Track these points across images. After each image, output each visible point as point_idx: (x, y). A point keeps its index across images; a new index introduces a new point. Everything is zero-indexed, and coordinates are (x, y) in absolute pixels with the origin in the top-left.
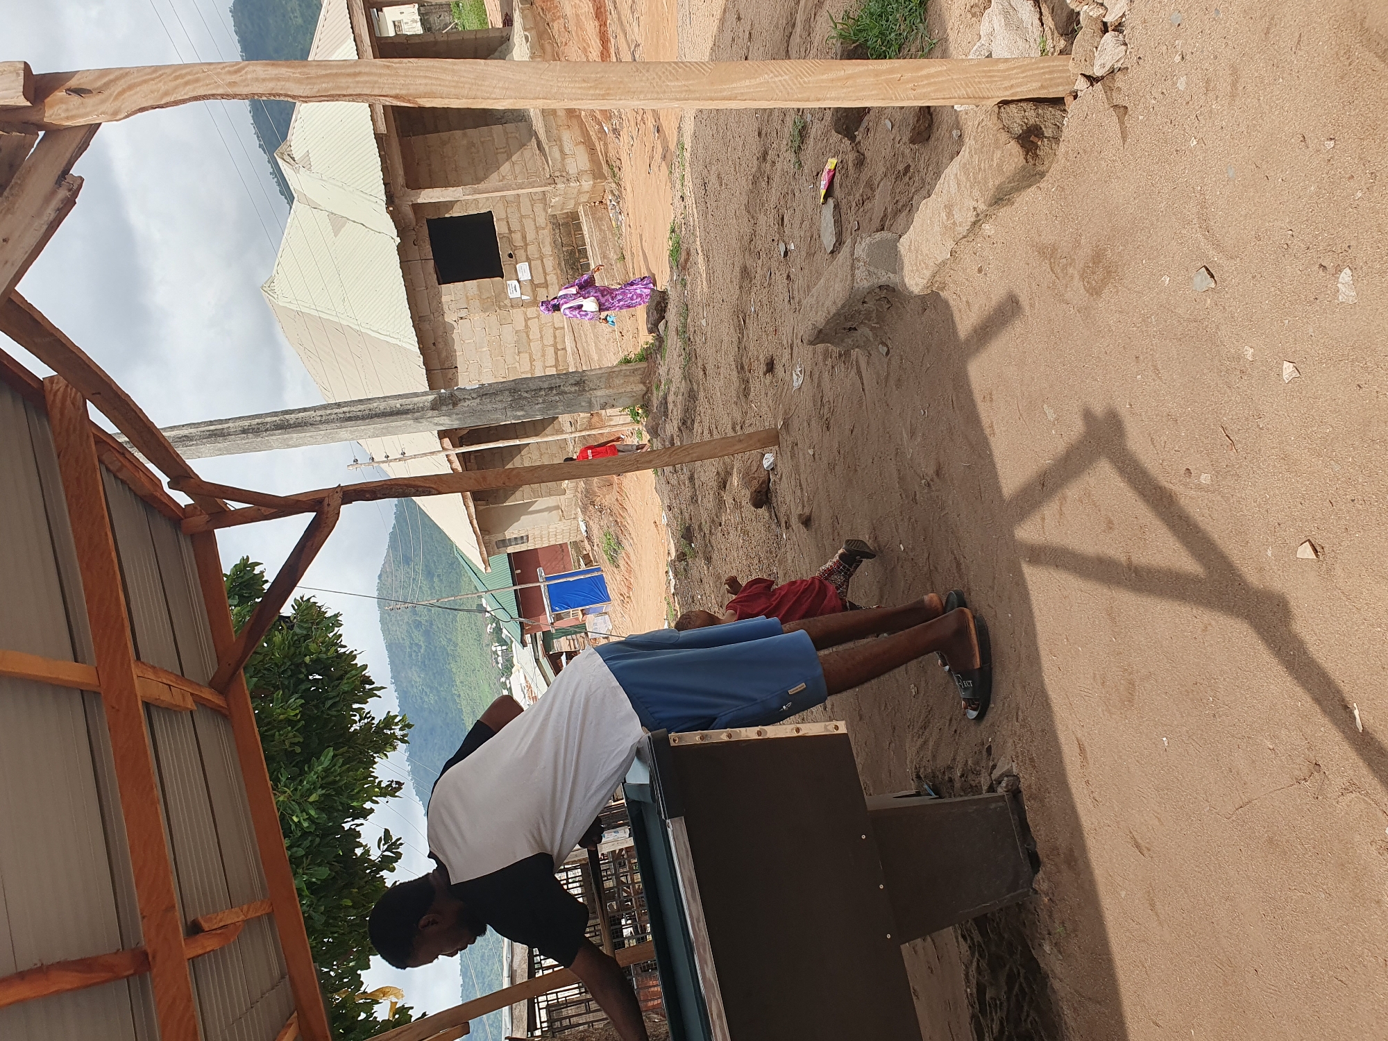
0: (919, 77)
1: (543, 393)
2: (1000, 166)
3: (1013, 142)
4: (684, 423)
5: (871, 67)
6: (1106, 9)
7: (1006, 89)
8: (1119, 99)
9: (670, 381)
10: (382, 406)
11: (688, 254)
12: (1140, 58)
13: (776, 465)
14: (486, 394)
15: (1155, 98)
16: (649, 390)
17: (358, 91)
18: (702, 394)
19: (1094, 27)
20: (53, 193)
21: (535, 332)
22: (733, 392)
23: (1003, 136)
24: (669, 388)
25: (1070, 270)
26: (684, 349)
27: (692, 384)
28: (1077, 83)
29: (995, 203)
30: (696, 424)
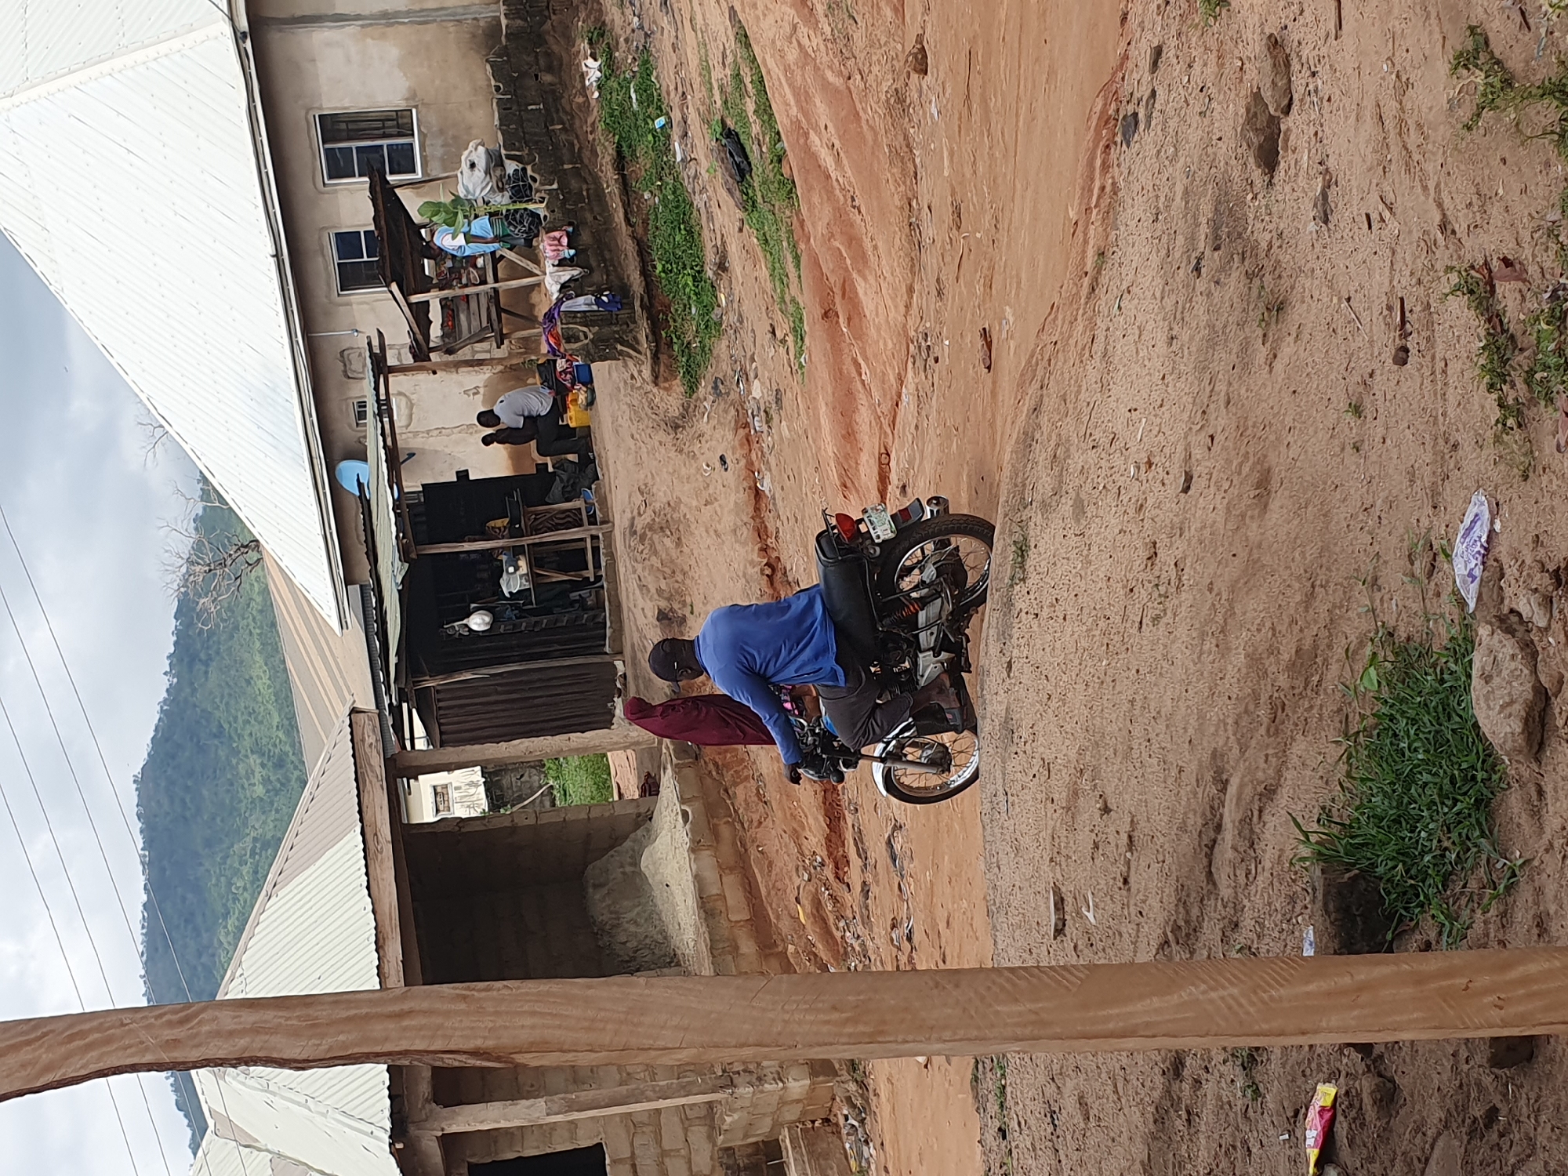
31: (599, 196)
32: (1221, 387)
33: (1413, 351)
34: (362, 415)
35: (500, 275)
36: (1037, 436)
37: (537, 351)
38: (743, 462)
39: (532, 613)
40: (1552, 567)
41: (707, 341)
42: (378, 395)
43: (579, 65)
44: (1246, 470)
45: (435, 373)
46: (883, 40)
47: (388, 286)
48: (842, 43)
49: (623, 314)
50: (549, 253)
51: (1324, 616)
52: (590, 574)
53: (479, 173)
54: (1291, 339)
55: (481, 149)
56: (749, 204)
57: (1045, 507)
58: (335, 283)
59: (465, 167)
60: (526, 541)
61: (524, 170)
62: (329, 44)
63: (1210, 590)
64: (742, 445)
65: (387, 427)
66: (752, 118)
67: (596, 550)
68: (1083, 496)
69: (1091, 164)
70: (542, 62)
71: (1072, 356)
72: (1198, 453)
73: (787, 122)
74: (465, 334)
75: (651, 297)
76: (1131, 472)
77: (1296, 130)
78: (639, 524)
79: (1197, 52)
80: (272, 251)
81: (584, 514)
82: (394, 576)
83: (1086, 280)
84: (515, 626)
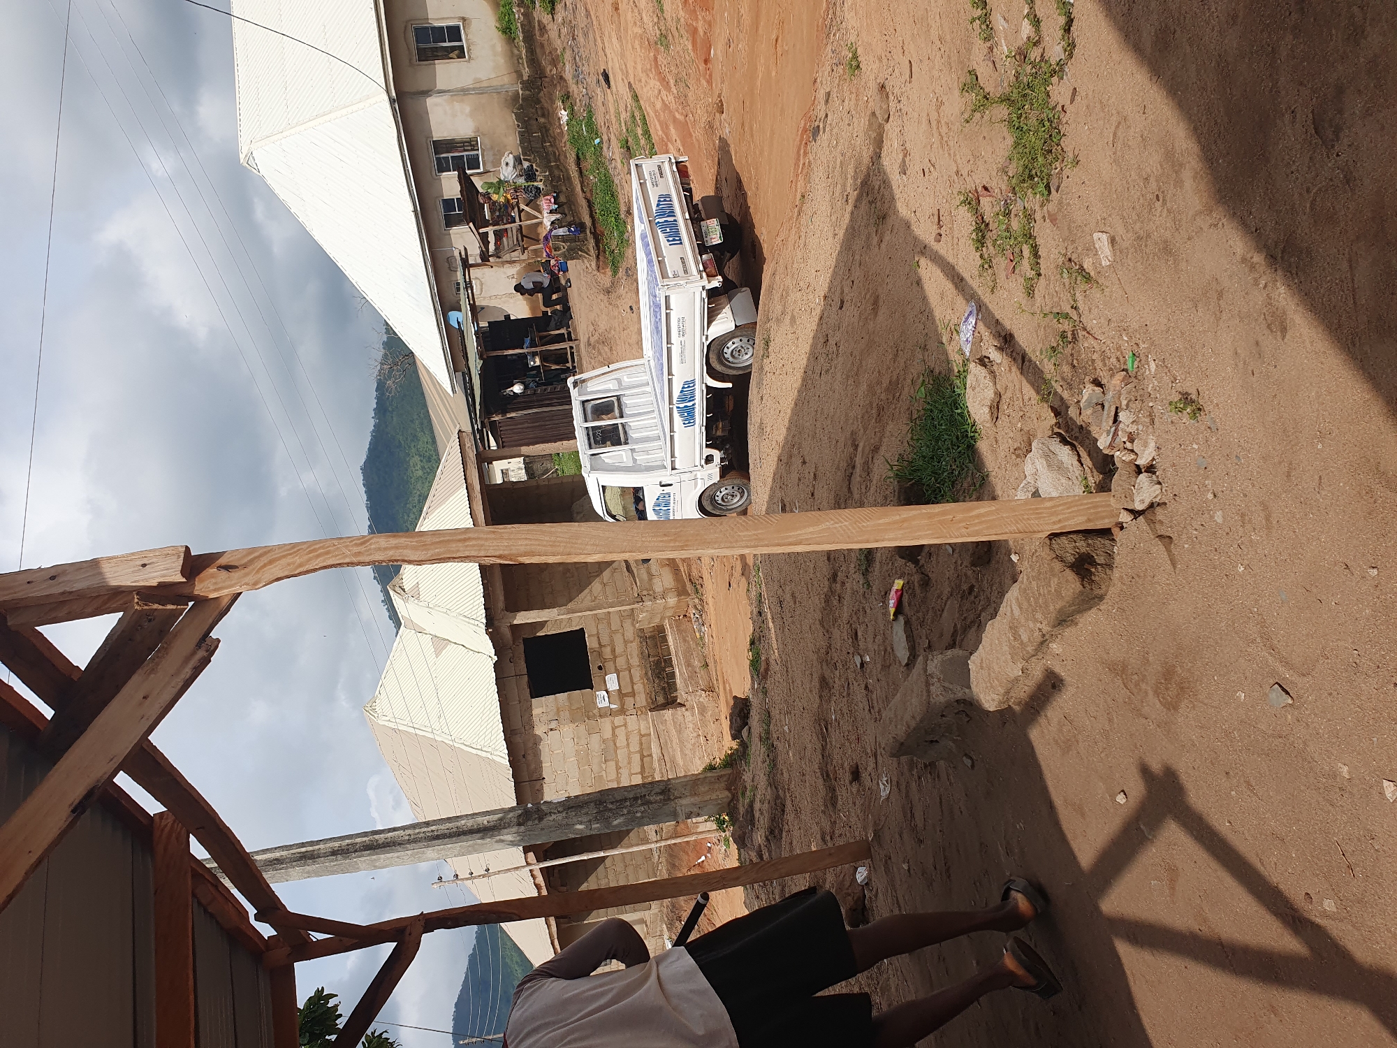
0: (971, 517)
1: (628, 803)
2: (1058, 592)
3: (1068, 571)
4: (772, 832)
5: (924, 511)
6: (1136, 454)
7: (1054, 523)
8: (1162, 531)
9: (755, 788)
10: (470, 823)
11: (768, 664)
12: (1175, 495)
13: (870, 880)
14: (572, 807)
15: (1196, 530)
16: (734, 798)
17: (467, 554)
18: (788, 803)
19: (1128, 469)
20: (193, 653)
21: (621, 741)
22: (820, 800)
23: (1058, 566)
24: (754, 795)
25: (1143, 686)
26: (768, 756)
27: (778, 792)
28: (1121, 515)
29: (1059, 624)
30: (784, 834)
31: (569, 178)
32: (857, 257)
33: (944, 235)
34: (458, 289)
35: (522, 219)
36: (775, 286)
37: (541, 256)
39: (544, 384)
40: (1003, 334)
41: (622, 249)
42: (465, 278)
43: (557, 114)
44: (868, 296)
45: (492, 267)
46: (702, 96)
47: (468, 224)
48: (683, 99)
49: (581, 236)
50: (545, 207)
51: (902, 364)
52: (569, 365)
53: (510, 168)
54: (889, 232)
55: (511, 155)
58: (444, 225)
59: (504, 166)
60: (538, 349)
61: (532, 166)
62: (436, 105)
63: (851, 355)
65: (470, 295)
66: (642, 137)
67: (572, 354)
68: (795, 314)
69: (798, 152)
70: (539, 113)
71: (791, 246)
72: (846, 290)
73: (657, 138)
74: (506, 248)
75: (595, 228)
76: (816, 302)
77: (892, 129)
78: (592, 340)
79: (847, 94)
80: (412, 209)
81: (566, 336)
82: (476, 367)
83: (796, 210)
84: (535, 391)
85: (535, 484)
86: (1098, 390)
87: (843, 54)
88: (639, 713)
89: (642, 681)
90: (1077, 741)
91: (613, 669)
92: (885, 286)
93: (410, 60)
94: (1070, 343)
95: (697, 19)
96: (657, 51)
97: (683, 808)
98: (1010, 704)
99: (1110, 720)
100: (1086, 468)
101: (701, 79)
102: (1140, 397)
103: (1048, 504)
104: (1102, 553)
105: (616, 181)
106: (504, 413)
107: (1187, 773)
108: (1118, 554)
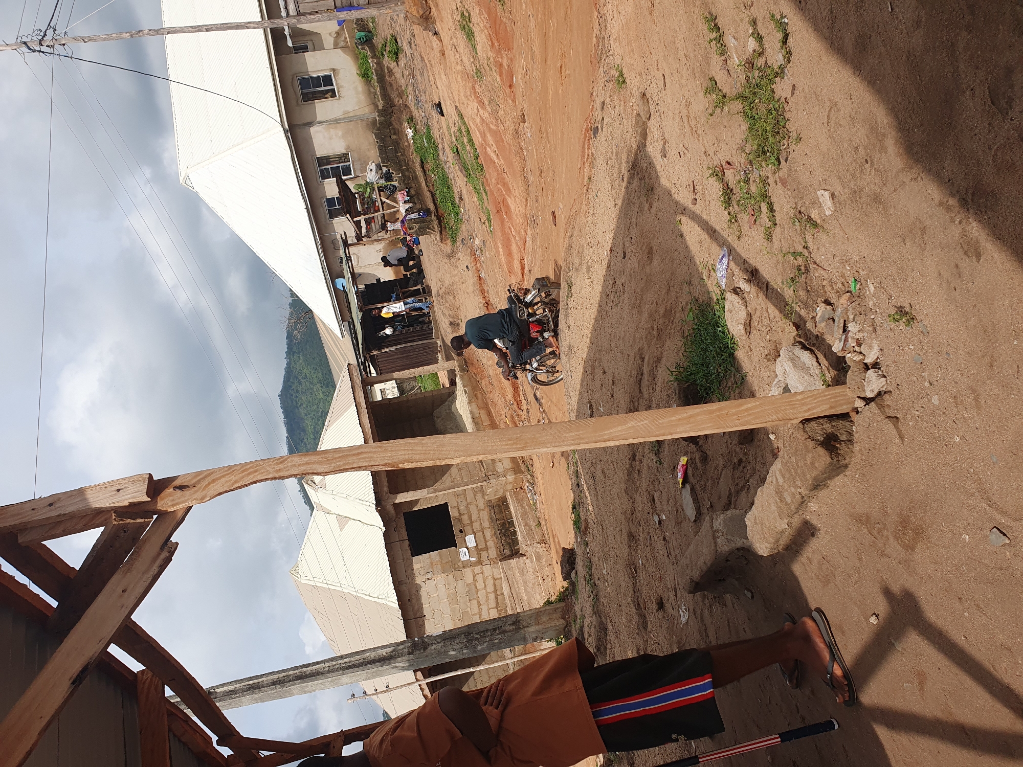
0: (742, 410)
1: (489, 633)
2: (813, 464)
3: (818, 447)
4: (599, 649)
5: (705, 408)
6: (864, 355)
7: (804, 411)
8: (890, 413)
9: (583, 616)
10: (373, 655)
11: (587, 523)
12: (897, 385)
14: (448, 639)
15: (917, 411)
16: (568, 624)
17: (360, 464)
18: (610, 627)
19: (858, 367)
20: (158, 555)
21: (480, 585)
22: (634, 625)
23: (811, 444)
24: (583, 622)
25: (885, 533)
26: (592, 592)
27: (601, 618)
28: (856, 402)
29: (815, 488)
30: (608, 651)
31: (416, 178)
32: (634, 220)
33: (698, 200)
34: (342, 262)
35: (384, 208)
36: (573, 245)
37: (400, 234)
38: (474, 268)
40: (750, 270)
41: (458, 225)
42: (346, 254)
43: (405, 131)
44: (644, 248)
45: (364, 245)
46: (510, 112)
47: (346, 215)
48: (495, 114)
49: (428, 218)
50: (400, 199)
51: (674, 297)
53: (374, 173)
54: (656, 200)
55: (373, 164)
56: (468, 175)
57: (577, 269)
58: (328, 217)
59: (369, 172)
61: (389, 170)
62: (317, 132)
63: (635, 292)
64: (473, 262)
65: (350, 265)
66: (466, 144)
68: (590, 264)
69: (584, 147)
70: (392, 132)
71: (582, 215)
72: (627, 244)
73: (478, 144)
74: (374, 230)
75: (437, 212)
76: (605, 254)
77: (653, 125)
78: (441, 292)
79: (617, 102)
80: (305, 207)
81: (421, 290)
82: (358, 318)
83: (585, 188)
84: (401, 331)
85: (405, 399)
86: (829, 308)
87: (612, 73)
88: (492, 563)
89: (492, 539)
90: (834, 576)
91: (471, 532)
92: (656, 240)
93: (297, 102)
94: (804, 273)
95: (502, 57)
96: (475, 81)
97: (530, 634)
98: (780, 549)
99: (860, 559)
100: (824, 367)
101: (508, 99)
102: (863, 312)
103: (799, 397)
104: (844, 432)
105: (451, 177)
106: (380, 349)
107: (926, 599)
108: (857, 432)
